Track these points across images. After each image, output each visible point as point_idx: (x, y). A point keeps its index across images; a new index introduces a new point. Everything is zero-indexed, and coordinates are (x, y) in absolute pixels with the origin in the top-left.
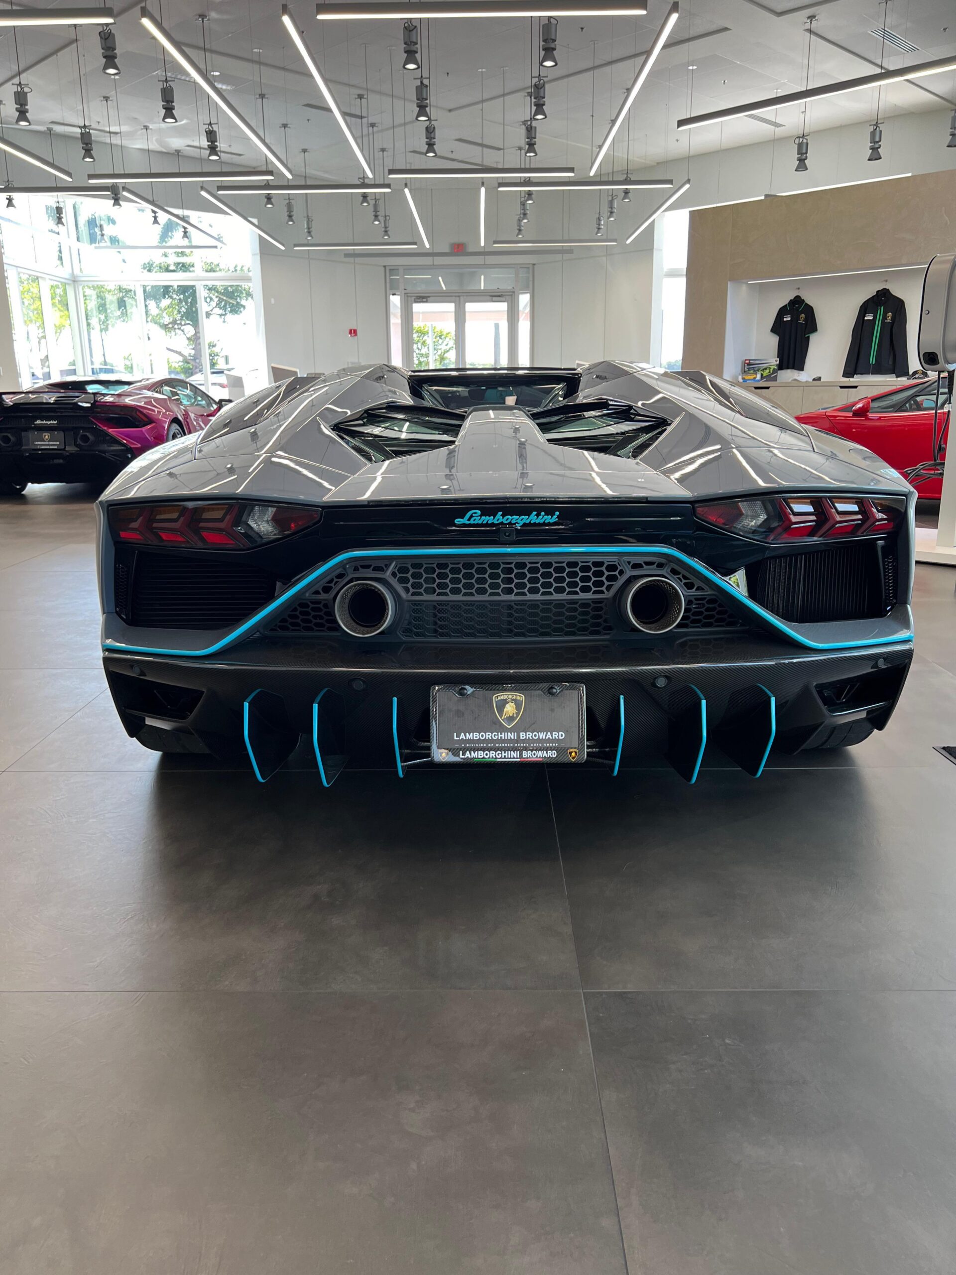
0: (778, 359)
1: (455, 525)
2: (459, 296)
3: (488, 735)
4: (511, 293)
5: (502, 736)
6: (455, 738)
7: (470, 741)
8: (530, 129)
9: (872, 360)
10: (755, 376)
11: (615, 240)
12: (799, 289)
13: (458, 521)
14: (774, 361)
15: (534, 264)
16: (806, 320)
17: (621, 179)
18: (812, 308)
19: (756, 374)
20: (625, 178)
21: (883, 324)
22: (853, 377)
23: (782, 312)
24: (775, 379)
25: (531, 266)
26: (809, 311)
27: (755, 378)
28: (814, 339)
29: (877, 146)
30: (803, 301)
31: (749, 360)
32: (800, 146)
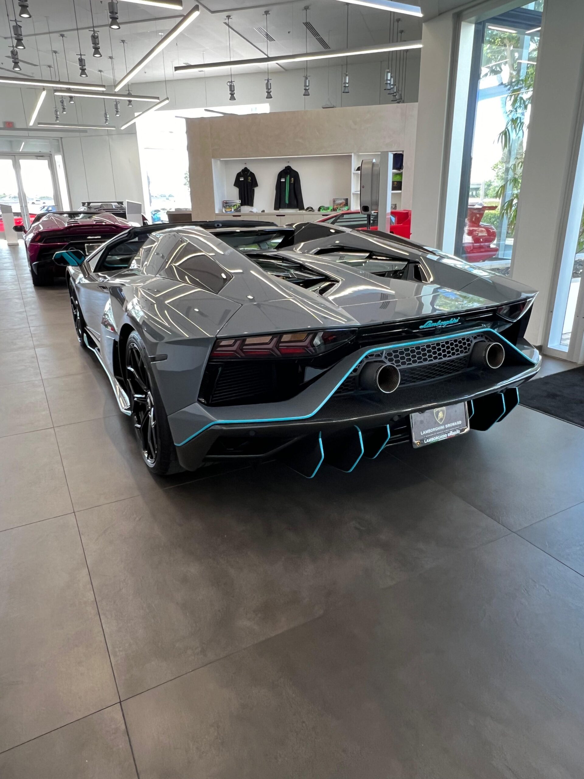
0: (240, 201)
1: (419, 329)
2: (14, 156)
3: (434, 429)
4: (49, 155)
5: (439, 428)
6: (422, 434)
7: (428, 434)
8: (81, 60)
9: (287, 202)
10: (231, 209)
11: (114, 127)
12: (246, 164)
13: (421, 327)
14: (239, 202)
15: (61, 138)
16: (252, 180)
17: (126, 94)
18: (253, 174)
19: (231, 208)
20: (128, 93)
21: (290, 184)
22: (279, 210)
23: (239, 175)
24: (240, 211)
25: (60, 139)
26: (253, 175)
27: (231, 211)
28: (256, 190)
29: (269, 91)
30: (249, 170)
31: (226, 201)
32: (231, 86)
